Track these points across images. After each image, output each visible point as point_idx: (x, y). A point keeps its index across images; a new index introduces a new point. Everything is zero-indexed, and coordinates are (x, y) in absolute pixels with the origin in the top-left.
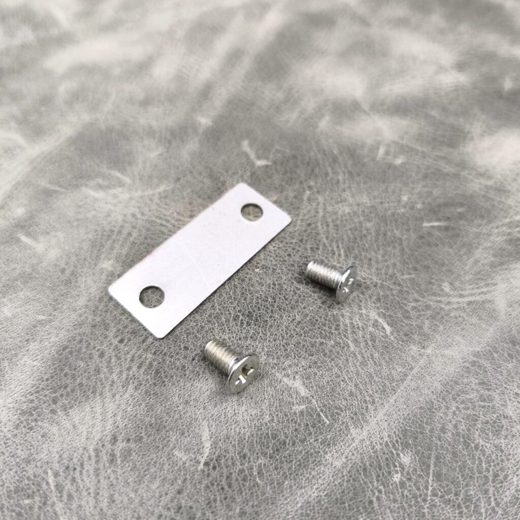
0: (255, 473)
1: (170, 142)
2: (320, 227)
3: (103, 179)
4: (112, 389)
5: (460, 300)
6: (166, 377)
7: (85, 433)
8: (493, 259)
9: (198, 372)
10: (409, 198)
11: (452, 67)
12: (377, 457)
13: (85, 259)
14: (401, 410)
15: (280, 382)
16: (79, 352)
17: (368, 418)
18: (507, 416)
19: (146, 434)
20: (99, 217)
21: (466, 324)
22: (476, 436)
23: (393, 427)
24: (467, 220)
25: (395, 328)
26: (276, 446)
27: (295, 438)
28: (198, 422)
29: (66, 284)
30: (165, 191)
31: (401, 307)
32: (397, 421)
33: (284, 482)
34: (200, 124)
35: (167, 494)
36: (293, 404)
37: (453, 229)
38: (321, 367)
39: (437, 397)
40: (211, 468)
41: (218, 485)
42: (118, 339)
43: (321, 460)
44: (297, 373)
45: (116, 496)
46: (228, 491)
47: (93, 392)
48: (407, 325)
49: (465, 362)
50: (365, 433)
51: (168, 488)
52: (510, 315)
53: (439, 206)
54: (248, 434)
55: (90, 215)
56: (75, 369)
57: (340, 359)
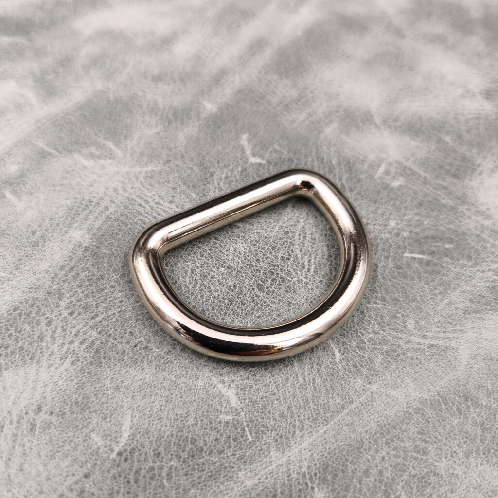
0: (164, 474)
1: (170, 122)
2: (297, 237)
3: (97, 149)
4: (49, 360)
5: (422, 341)
6: (104, 358)
7: (13, 397)
8: (469, 305)
9: (136, 360)
10: (398, 224)
11: (481, 93)
12: (291, 486)
13: (58, 225)
14: (328, 444)
15: (214, 387)
16: (28, 315)
17: (293, 443)
18: (438, 474)
19: (69, 411)
20: (82, 185)
21: (421, 368)
22: (399, 487)
23: (316, 458)
24: (452, 258)
25: (346, 357)
26: (193, 452)
27: (213, 448)
28: (122, 410)
29: (33, 246)
30: (153, 171)
31: (358, 336)
32: (321, 454)
33: (190, 490)
34: (204, 108)
35: (73, 475)
36: (221, 412)
37: (435, 264)
38: (260, 381)
39: (370, 437)
40: (123, 458)
41: (125, 477)
42: (68, 311)
43: (233, 476)
44: (233, 381)
45: (26, 466)
46: (132, 486)
47: (31, 359)
48: (359, 356)
49: (409, 407)
50: (285, 459)
51: (77, 469)
52: (471, 367)
53: (427, 237)
54: (168, 433)
55: (74, 182)
56: (20, 332)
57: (281, 377)
